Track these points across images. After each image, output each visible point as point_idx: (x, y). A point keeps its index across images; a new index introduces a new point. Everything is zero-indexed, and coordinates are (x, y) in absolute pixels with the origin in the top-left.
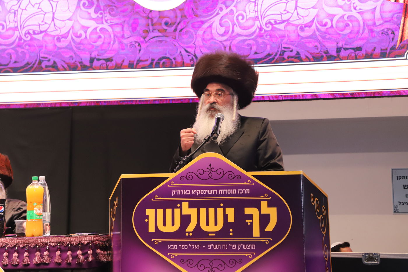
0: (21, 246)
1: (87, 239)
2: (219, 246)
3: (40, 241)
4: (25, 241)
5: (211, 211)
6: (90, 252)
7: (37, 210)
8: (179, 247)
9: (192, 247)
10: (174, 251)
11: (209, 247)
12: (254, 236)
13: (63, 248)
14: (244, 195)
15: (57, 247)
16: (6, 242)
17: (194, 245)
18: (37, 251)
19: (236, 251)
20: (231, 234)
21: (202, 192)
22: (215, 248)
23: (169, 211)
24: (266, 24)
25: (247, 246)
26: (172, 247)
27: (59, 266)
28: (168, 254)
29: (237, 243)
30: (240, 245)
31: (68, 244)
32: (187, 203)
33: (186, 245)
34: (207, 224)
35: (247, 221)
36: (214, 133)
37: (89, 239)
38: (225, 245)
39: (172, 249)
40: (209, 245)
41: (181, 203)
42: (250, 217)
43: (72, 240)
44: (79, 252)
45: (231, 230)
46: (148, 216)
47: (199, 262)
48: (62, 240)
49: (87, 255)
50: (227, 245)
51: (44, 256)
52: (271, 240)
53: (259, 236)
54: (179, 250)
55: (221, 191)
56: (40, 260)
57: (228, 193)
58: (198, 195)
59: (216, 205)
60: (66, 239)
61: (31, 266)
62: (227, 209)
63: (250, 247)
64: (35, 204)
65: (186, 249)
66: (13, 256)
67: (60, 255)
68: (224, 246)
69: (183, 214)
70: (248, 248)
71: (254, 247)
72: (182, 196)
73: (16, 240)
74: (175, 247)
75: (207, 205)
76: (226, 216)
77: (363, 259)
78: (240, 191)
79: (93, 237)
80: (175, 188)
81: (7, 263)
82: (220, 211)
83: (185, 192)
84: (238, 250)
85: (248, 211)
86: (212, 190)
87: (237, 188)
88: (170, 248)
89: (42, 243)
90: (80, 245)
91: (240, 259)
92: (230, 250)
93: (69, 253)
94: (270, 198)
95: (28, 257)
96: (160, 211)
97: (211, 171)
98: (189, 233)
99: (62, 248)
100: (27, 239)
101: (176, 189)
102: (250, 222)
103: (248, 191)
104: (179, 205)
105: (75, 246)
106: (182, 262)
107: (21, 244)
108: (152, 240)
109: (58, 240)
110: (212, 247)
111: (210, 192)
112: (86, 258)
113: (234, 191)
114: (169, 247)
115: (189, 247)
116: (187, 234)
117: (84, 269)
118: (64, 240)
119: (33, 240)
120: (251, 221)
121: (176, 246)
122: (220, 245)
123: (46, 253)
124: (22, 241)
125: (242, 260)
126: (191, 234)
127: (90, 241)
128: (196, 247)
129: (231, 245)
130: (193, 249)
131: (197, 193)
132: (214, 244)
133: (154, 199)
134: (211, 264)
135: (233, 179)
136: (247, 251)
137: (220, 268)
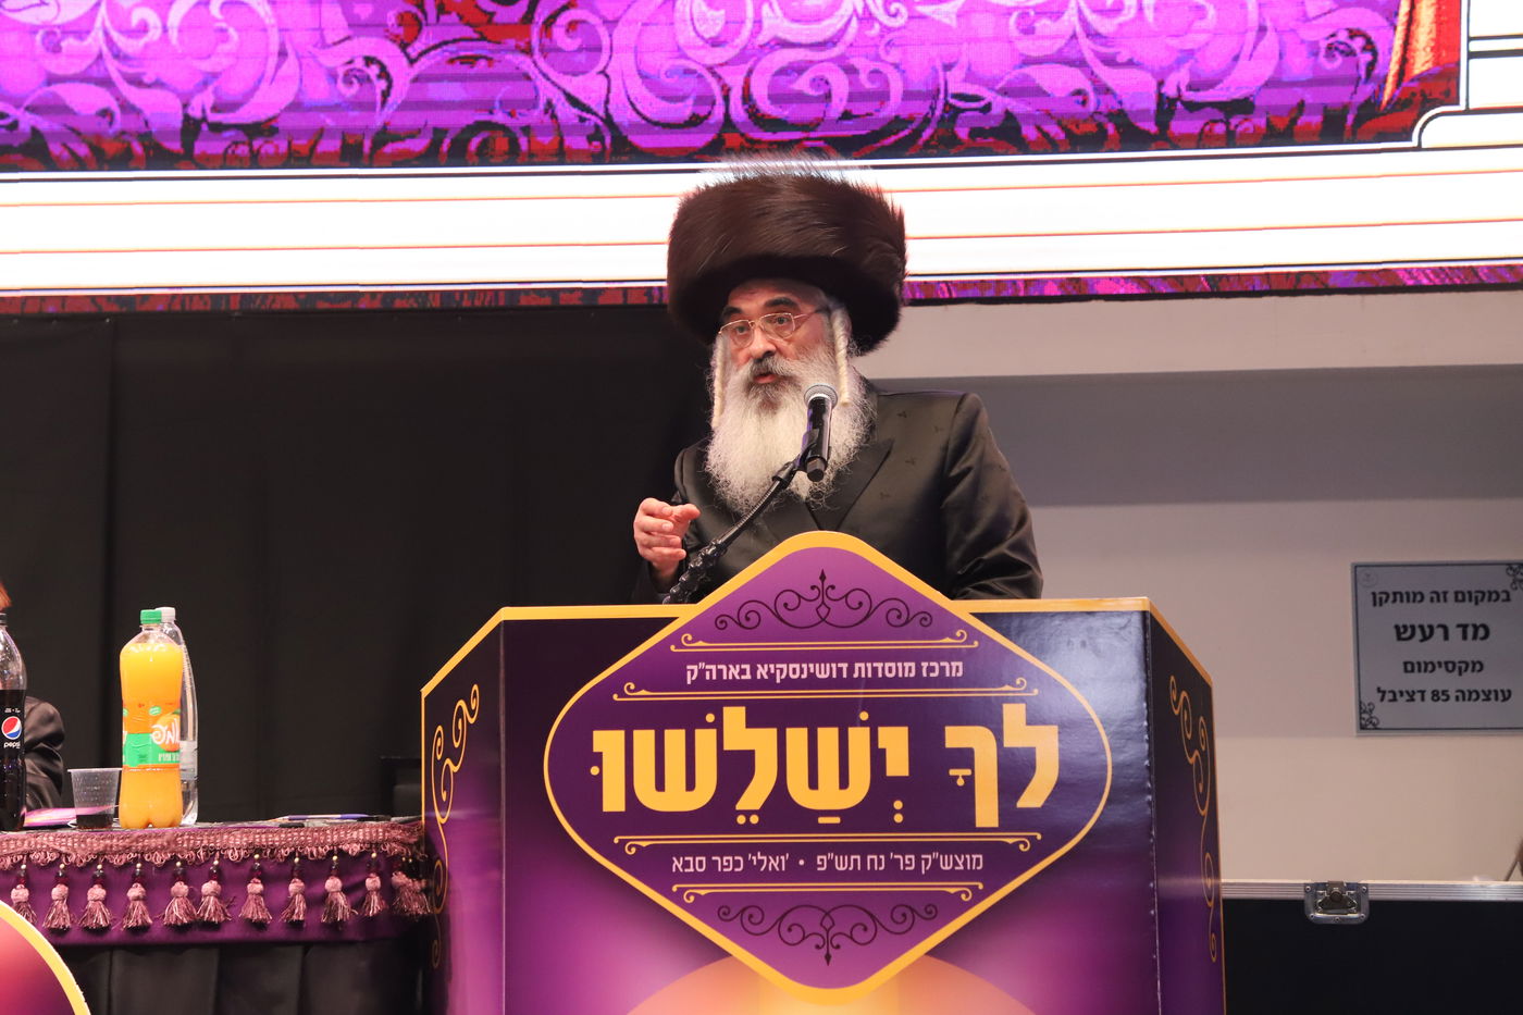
0: (117, 861)
1: (359, 834)
2: (855, 860)
3: (185, 845)
4: (132, 842)
5: (828, 736)
6: (373, 882)
7: (164, 731)
8: (712, 865)
9: (760, 862)
10: (695, 878)
11: (819, 863)
12: (979, 824)
13: (274, 869)
14: (943, 681)
15: (249, 864)
16: (58, 847)
17: (765, 858)
18: (175, 878)
19: (915, 875)
20: (898, 818)
21: (794, 670)
22: (841, 869)
23: (675, 738)
25: (954, 859)
26: (686, 865)
27: (261, 934)
28: (675, 889)
29: (918, 849)
30: (929, 857)
31: (292, 855)
32: (742, 710)
33: (736, 858)
34: (813, 783)
35: (953, 772)
36: (809, 456)
37: (368, 838)
38: (875, 857)
39: (686, 870)
40: (819, 857)
41: (717, 708)
42: (965, 757)
43: (306, 840)
44: (333, 884)
45: (898, 805)
46: (600, 755)
47: (782, 917)
48: (267, 838)
49: (359, 894)
50: (882, 857)
51: (205, 896)
52: (1039, 837)
54: (712, 874)
55: (862, 669)
56: (188, 914)
57: (888, 675)
58: (778, 681)
59: (841, 716)
60: (283, 836)
61: (157, 933)
62: (882, 731)
63: (965, 864)
64: (155, 711)
65: (737, 870)
66: (89, 898)
67: (261, 894)
68: (872, 860)
69: (727, 747)
70: (957, 868)
71: (978, 864)
72: (721, 684)
73: (98, 840)
74: (698, 864)
75: (812, 716)
76: (878, 757)
77: (1309, 903)
79: (380, 830)
80: (696, 658)
81: (68, 925)
82: (859, 737)
83: (734, 671)
84: (923, 872)
85: (955, 737)
86: (828, 665)
88: (679, 866)
89: (196, 851)
90: (335, 858)
91: (929, 905)
92: (893, 873)
93: (295, 886)
94: (1036, 692)
95: (144, 899)
96: (644, 739)
97: (826, 599)
98: (748, 813)
99: (270, 868)
100: (139, 837)
101: (702, 661)
102: (964, 777)
103: (956, 668)
104: (710, 718)
105: (317, 862)
106: (724, 917)
107: (115, 854)
108: (616, 840)
109: (255, 839)
110: (831, 863)
111: (823, 672)
112: (360, 904)
113: (908, 669)
114: (677, 864)
115: (748, 863)
116: (741, 820)
117: (351, 943)
118: (277, 839)
119: (160, 841)
120: (968, 772)
121: (701, 862)
122: (858, 857)
123: (209, 887)
124: (121, 843)
125: (936, 910)
126: (754, 819)
127: (371, 844)
128: (774, 863)
129: (896, 857)
130: (762, 869)
131: (775, 674)
132: (838, 853)
133: (622, 694)
134: (828, 923)
135: (902, 626)
136: (953, 875)
137: (858, 934)
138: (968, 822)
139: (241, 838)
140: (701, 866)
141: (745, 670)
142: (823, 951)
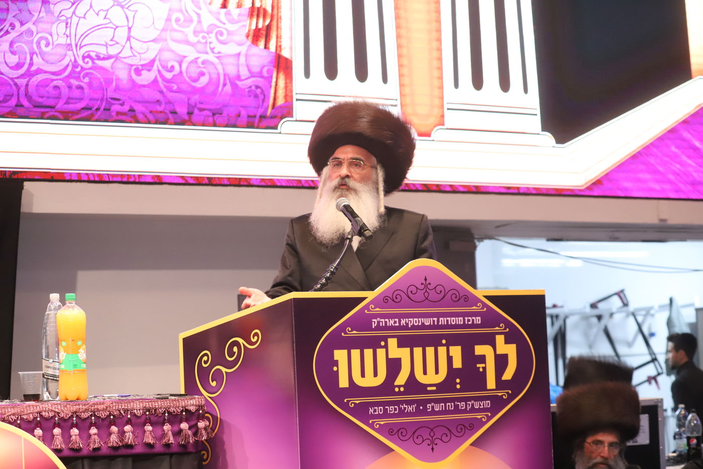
2: (442, 406)
3: (114, 408)
4: (89, 407)
5: (430, 350)
6: (201, 424)
8: (385, 410)
9: (405, 408)
10: (379, 416)
11: (428, 407)
12: (488, 388)
13: (156, 419)
14: (474, 326)
15: (145, 417)
16: (54, 409)
17: (407, 406)
18: (111, 424)
19: (465, 411)
20: (458, 386)
22: (437, 410)
23: (368, 353)
24: (84, 58)
25: (479, 403)
26: (375, 411)
27: (152, 450)
28: (370, 422)
29: (466, 400)
30: (470, 403)
31: (165, 412)
32: (395, 340)
33: (395, 407)
34: (425, 372)
35: (478, 365)
37: (198, 403)
38: (450, 404)
39: (375, 413)
40: (428, 405)
41: (385, 339)
42: (482, 359)
43: (170, 405)
45: (458, 381)
46: (337, 361)
47: (414, 432)
48: (152, 404)
50: (452, 404)
51: (127, 432)
52: (510, 392)
53: (494, 387)
54: (386, 415)
55: (443, 321)
56: (121, 441)
57: (453, 323)
58: (410, 326)
59: (435, 342)
60: (159, 403)
61: (105, 451)
62: (451, 348)
63: (483, 405)
64: (80, 343)
65: (395, 412)
66: (72, 434)
67: (152, 431)
68: (449, 405)
69: (390, 357)
70: (480, 407)
71: (488, 405)
72: (386, 328)
74: (379, 410)
75: (424, 341)
76: (450, 359)
78: (469, 320)
81: (63, 447)
82: (442, 350)
84: (468, 410)
85: (480, 350)
86: (429, 319)
87: (463, 315)
88: (372, 412)
89: (119, 411)
90: (184, 413)
91: (471, 424)
92: (457, 410)
93: (167, 427)
94: (508, 330)
96: (356, 353)
97: (428, 290)
98: (399, 387)
99: (153, 419)
100: (93, 404)
101: (378, 317)
102: (482, 367)
103: (478, 320)
104: (383, 343)
105: (177, 415)
106: (391, 434)
107: (81, 412)
109: (146, 405)
110: (433, 407)
111: (427, 322)
113: (460, 320)
114: (371, 411)
115: (400, 409)
116: (397, 389)
117: (189, 454)
118: (157, 404)
119: (102, 406)
120: (484, 365)
121: (381, 409)
123: (128, 428)
124: (84, 407)
125: (473, 425)
126: (402, 389)
127: (199, 406)
128: (411, 408)
129: (458, 403)
130: (406, 411)
131: (408, 323)
132: (435, 403)
133: (346, 333)
134: (432, 434)
135: (458, 301)
136: (479, 410)
137: (445, 439)
138: (484, 387)
139: (139, 405)
140: (381, 411)
141: (396, 321)
142: (431, 446)
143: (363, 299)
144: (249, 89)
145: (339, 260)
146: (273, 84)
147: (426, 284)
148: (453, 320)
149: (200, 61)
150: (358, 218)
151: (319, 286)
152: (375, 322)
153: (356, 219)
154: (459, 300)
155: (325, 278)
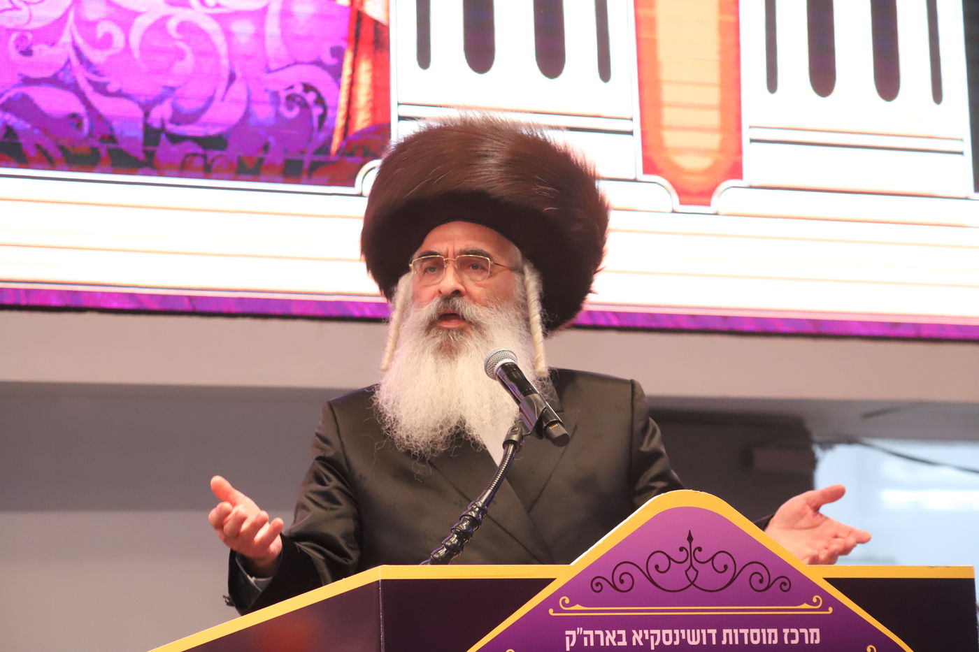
21: (667, 637)
55: (730, 635)
57: (753, 642)
58: (652, 647)
83: (611, 637)
86: (698, 631)
87: (779, 623)
97: (694, 561)
101: (580, 626)
103: (813, 636)
111: (694, 638)
131: (649, 641)
141: (621, 636)
143: (544, 582)
144: (290, 92)
145: (489, 491)
146: (345, 80)
147: (691, 550)
148: (755, 635)
149: (172, 24)
150: (535, 395)
151: (442, 552)
152: (571, 637)
153: (531, 396)
154: (768, 587)
155: (457, 533)
